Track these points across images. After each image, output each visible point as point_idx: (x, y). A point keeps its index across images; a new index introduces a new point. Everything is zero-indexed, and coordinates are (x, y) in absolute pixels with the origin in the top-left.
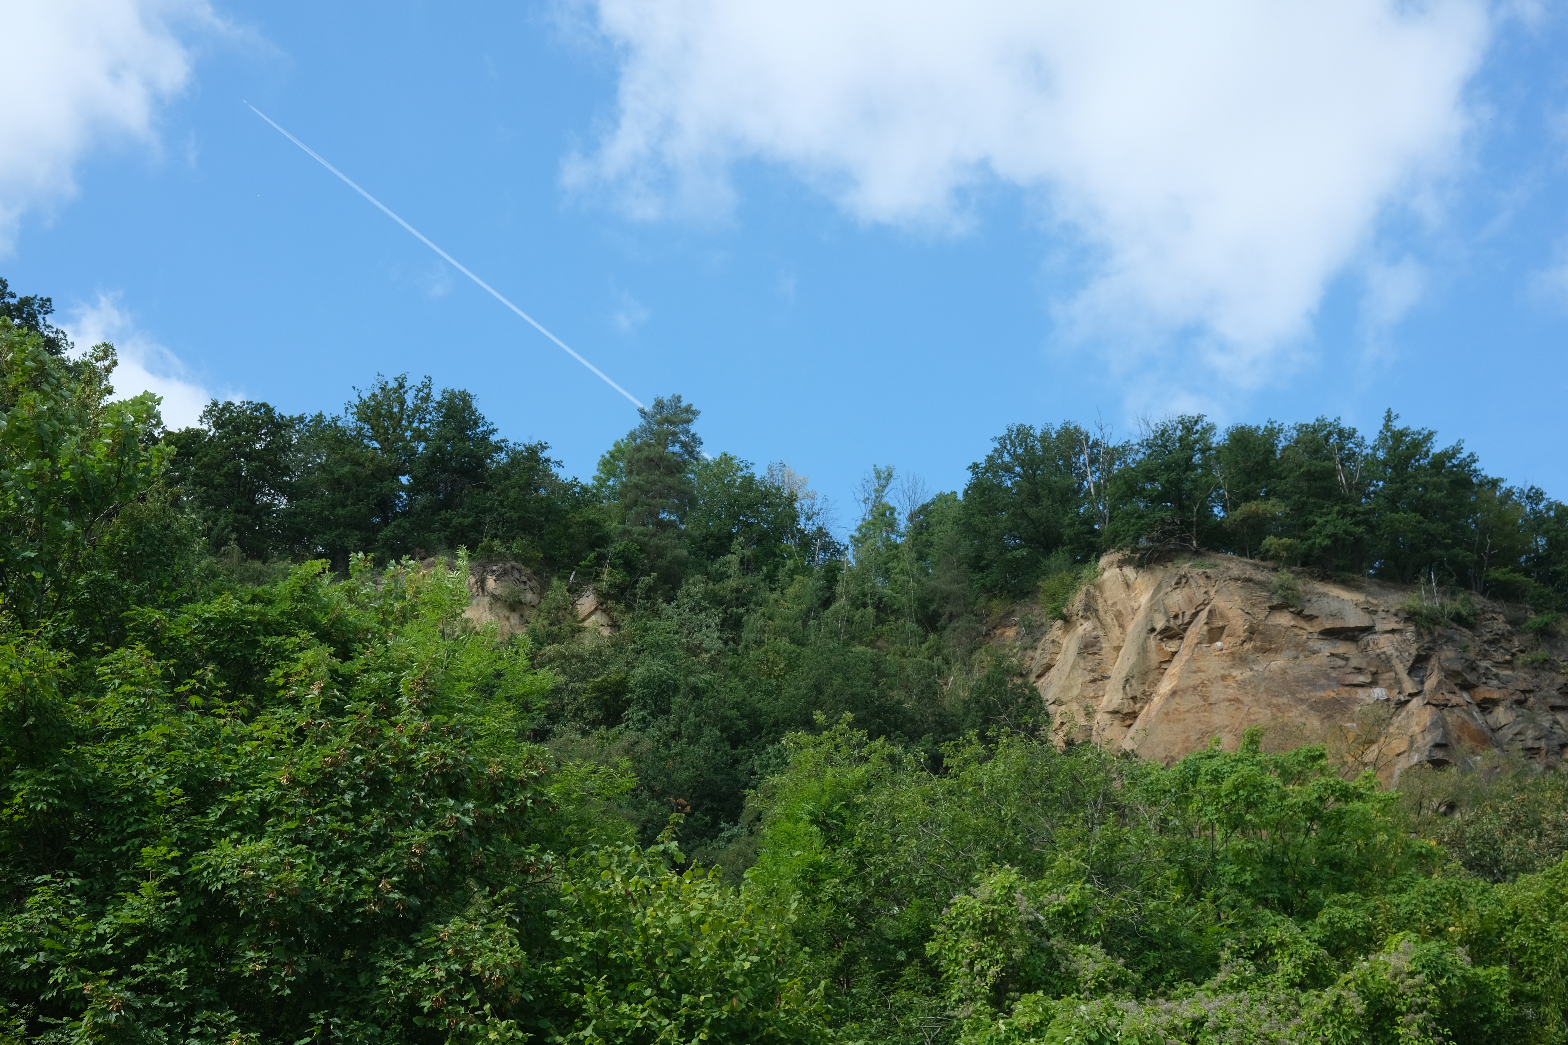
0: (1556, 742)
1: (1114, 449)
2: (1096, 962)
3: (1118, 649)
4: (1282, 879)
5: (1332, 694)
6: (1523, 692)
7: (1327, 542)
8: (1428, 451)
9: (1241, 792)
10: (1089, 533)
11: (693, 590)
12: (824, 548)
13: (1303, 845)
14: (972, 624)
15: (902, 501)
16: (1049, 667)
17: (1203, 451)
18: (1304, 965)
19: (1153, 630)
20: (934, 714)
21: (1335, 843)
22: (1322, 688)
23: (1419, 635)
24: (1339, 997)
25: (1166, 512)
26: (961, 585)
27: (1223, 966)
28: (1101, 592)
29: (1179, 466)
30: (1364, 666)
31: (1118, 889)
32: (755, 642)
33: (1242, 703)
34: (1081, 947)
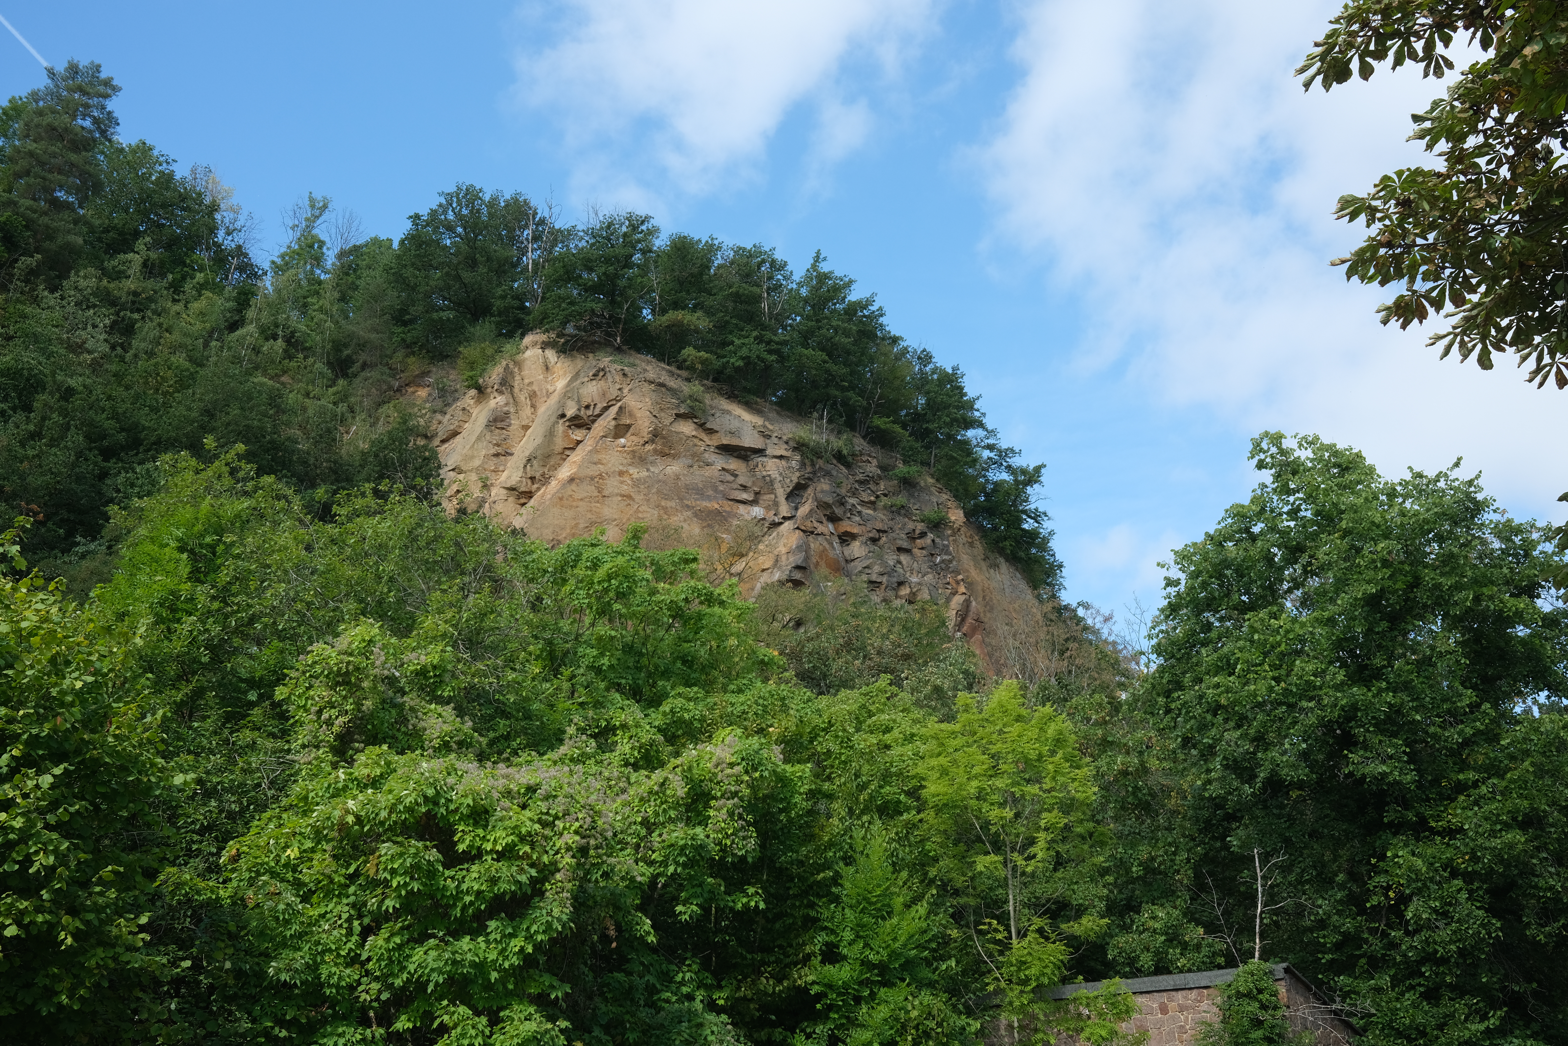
0: (895, 580)
1: (559, 230)
2: (445, 722)
3: (526, 428)
4: (637, 668)
5: (717, 506)
6: (879, 531)
7: (740, 363)
8: (845, 297)
9: (613, 582)
10: (518, 308)
11: (83, 283)
12: (241, 268)
13: (662, 640)
14: (384, 377)
15: (333, 236)
16: (455, 434)
17: (644, 252)
18: (641, 748)
19: (563, 416)
20: (328, 461)
21: (690, 641)
22: (709, 498)
23: (803, 465)
24: (666, 779)
25: (597, 304)
26: (380, 335)
27: (567, 741)
28: (520, 369)
29: (618, 261)
30: (749, 484)
31: (482, 658)
32: (146, 353)
33: (633, 500)
34: (433, 706)
